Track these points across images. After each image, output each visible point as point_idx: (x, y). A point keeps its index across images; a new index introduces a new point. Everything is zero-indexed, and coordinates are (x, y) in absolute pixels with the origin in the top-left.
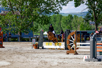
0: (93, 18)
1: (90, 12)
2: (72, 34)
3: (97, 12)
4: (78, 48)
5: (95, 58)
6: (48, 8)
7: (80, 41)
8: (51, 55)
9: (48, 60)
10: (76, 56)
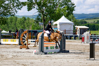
0: (42, 20)
1: (40, 15)
2: (25, 32)
3: (45, 15)
4: (29, 44)
5: (43, 52)
6: (5, 11)
7: (31, 38)
8: (7, 50)
9: (4, 54)
10: (27, 50)
